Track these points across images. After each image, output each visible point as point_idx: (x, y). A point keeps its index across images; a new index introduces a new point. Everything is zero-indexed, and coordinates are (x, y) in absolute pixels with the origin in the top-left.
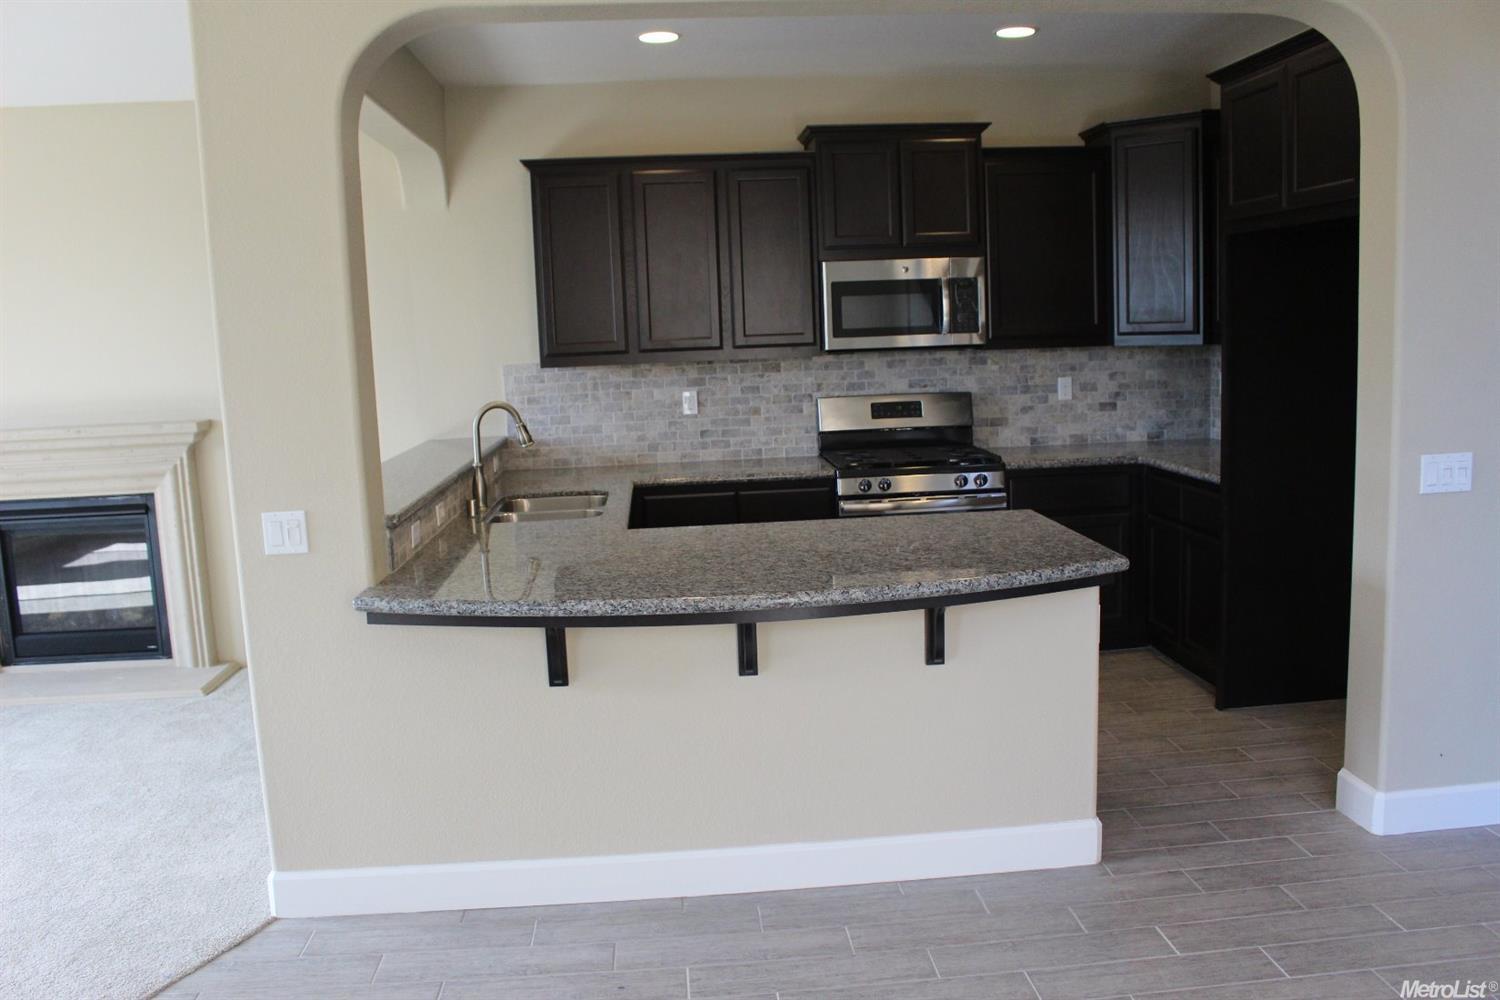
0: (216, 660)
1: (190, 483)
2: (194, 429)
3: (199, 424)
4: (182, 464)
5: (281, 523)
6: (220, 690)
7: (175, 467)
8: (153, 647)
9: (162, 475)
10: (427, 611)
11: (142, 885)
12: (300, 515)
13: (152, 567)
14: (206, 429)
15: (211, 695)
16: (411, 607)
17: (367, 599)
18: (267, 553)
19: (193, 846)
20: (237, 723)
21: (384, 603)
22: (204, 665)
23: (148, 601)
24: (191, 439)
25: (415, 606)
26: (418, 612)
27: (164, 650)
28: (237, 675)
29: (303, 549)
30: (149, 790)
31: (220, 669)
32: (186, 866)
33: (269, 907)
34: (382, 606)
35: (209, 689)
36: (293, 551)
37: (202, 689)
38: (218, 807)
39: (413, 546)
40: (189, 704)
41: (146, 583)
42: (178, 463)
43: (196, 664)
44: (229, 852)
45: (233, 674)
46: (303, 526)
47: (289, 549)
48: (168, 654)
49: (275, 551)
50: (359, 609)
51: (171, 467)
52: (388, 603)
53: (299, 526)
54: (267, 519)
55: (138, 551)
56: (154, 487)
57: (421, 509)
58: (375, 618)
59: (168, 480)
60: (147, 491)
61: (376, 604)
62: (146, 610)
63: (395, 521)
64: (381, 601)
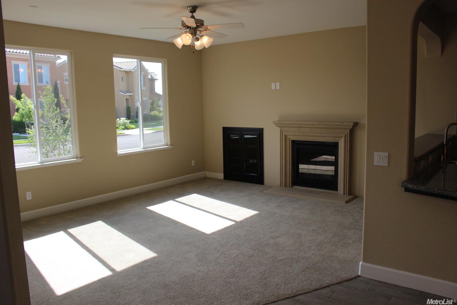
0: (350, 194)
1: (349, 140)
2: (352, 124)
3: (354, 123)
4: (347, 135)
5: (380, 156)
6: (350, 203)
7: (346, 135)
8: (333, 187)
9: (341, 137)
10: (426, 190)
11: (323, 255)
12: (387, 154)
13: (335, 164)
14: (356, 124)
15: (347, 204)
16: (420, 188)
17: (405, 184)
18: (375, 165)
19: (338, 247)
20: (354, 214)
21: (411, 185)
22: (346, 195)
23: (333, 173)
24: (351, 127)
25: (422, 188)
26: (423, 190)
27: (336, 189)
28: (356, 199)
29: (387, 165)
30: (328, 228)
31: (351, 197)
32: (336, 253)
33: (358, 272)
34: (410, 186)
35: (347, 202)
36: (383, 165)
37: (345, 202)
38: (346, 238)
39: (421, 168)
40: (341, 206)
41: (333, 168)
42: (347, 134)
43: (344, 194)
44: (348, 252)
45: (354, 199)
46: (387, 157)
47: (381, 164)
48: (337, 190)
49: (377, 164)
50: (402, 186)
51: (344, 135)
52: (413, 186)
53: (386, 157)
54: (376, 155)
55: (332, 158)
56: (339, 141)
57: (425, 156)
58: (407, 190)
59: (343, 139)
60: (337, 142)
61: (408, 185)
62: (332, 176)
63: (417, 159)
64: (410, 185)
